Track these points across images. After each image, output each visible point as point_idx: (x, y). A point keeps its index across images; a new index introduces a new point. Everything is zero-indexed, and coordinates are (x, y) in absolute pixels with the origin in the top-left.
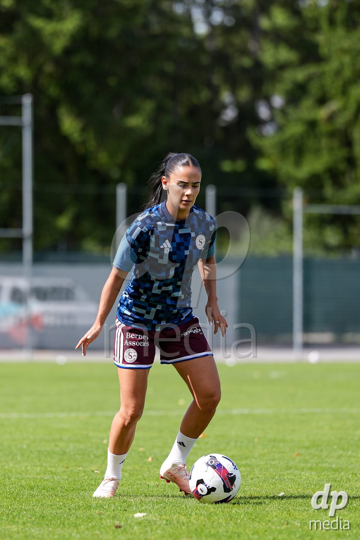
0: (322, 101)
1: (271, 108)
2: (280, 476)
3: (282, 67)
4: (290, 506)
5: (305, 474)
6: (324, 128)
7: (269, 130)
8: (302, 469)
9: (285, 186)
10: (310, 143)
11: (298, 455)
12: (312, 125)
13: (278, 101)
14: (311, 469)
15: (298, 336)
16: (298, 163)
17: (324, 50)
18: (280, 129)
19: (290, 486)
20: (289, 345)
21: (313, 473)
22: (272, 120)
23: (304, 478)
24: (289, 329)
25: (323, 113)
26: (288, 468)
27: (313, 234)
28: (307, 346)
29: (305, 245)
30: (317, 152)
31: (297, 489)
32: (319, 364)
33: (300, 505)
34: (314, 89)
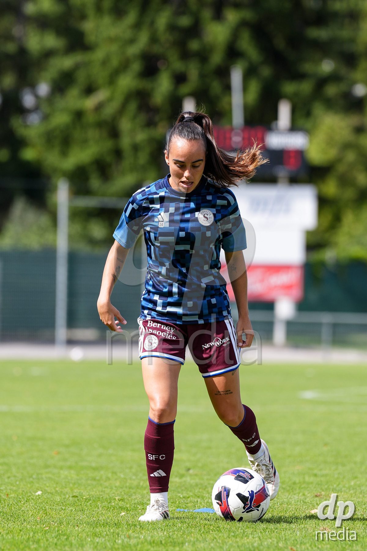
0: (89, 90)
1: (37, 97)
2: (38, 474)
3: (48, 54)
4: (48, 505)
5: (64, 473)
6: (91, 118)
7: (34, 119)
8: (61, 468)
9: (49, 178)
10: (77, 134)
11: (58, 453)
12: (79, 115)
13: (44, 89)
14: (70, 468)
15: (61, 332)
16: (64, 153)
17: (91, 38)
18: (46, 118)
19: (48, 485)
20: (50, 341)
21: (72, 472)
22: (36, 109)
23: (63, 476)
24: (51, 324)
25: (90, 103)
26: (47, 466)
27: (78, 227)
28: (71, 342)
29: (71, 238)
30: (85, 142)
31: (55, 488)
32: (82, 362)
33: (57, 504)
34: (81, 77)
